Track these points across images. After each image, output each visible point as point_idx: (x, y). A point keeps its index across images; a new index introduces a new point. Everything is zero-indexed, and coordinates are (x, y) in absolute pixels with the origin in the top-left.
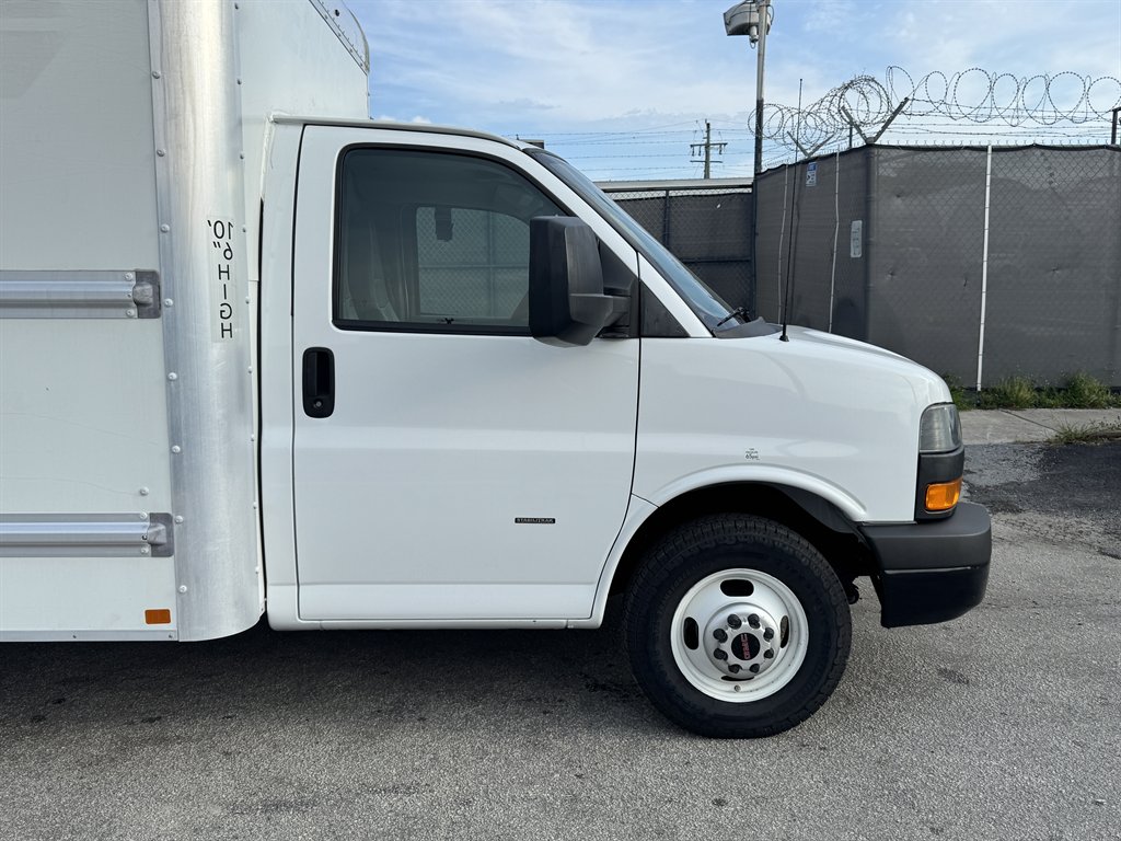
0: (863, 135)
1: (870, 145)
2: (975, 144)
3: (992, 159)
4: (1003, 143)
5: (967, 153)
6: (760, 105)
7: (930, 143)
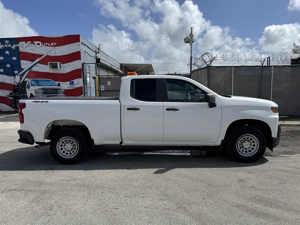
0: (206, 64)
1: (208, 66)
2: (230, 66)
3: (234, 69)
4: (236, 66)
5: (228, 67)
6: (191, 57)
7: (221, 66)
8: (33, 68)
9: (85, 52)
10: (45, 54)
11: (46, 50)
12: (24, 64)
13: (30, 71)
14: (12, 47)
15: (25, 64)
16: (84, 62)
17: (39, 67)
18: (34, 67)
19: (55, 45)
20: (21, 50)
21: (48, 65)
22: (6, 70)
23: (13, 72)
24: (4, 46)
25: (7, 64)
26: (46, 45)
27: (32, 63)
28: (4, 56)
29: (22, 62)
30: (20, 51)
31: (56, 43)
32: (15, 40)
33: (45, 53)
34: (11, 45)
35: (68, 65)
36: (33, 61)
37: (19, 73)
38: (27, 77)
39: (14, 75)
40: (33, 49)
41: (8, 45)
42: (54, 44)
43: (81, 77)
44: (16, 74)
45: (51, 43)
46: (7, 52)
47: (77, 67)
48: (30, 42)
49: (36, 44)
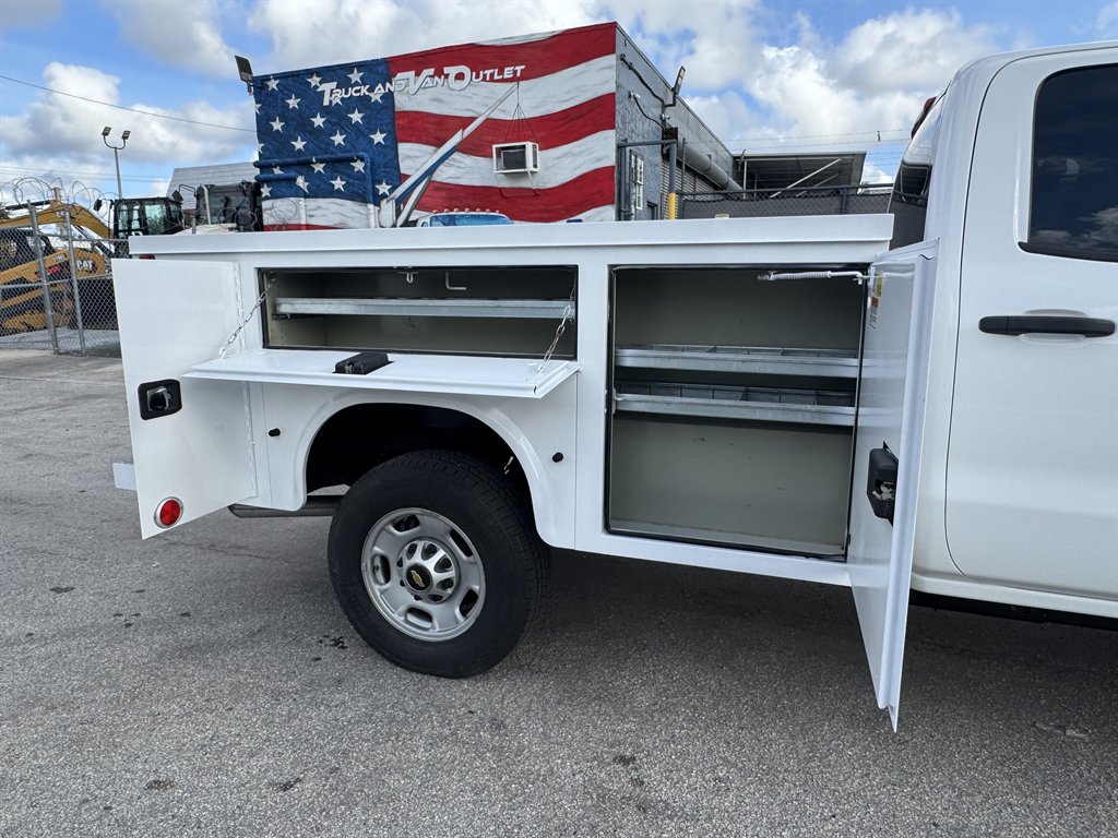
8: (437, 172)
9: (630, 96)
10: (480, 115)
11: (486, 97)
12: (409, 157)
13: (430, 182)
14: (371, 95)
15: (414, 158)
16: (626, 140)
17: (459, 167)
18: (441, 167)
19: (518, 75)
20: (403, 103)
21: (491, 156)
22: (351, 181)
23: (374, 187)
24: (346, 93)
25: (355, 161)
26: (488, 79)
27: (436, 151)
28: (346, 132)
29: (403, 148)
30: (396, 110)
31: (523, 67)
32: (380, 69)
33: (481, 110)
34: (367, 87)
35: (566, 154)
36: (439, 143)
37: (391, 191)
38: (418, 206)
39: (377, 200)
40: (442, 97)
41: (358, 88)
42: (515, 72)
43: (612, 203)
44: (384, 196)
45: (506, 69)
46: (356, 117)
47: (599, 160)
48: (431, 71)
49: (452, 77)
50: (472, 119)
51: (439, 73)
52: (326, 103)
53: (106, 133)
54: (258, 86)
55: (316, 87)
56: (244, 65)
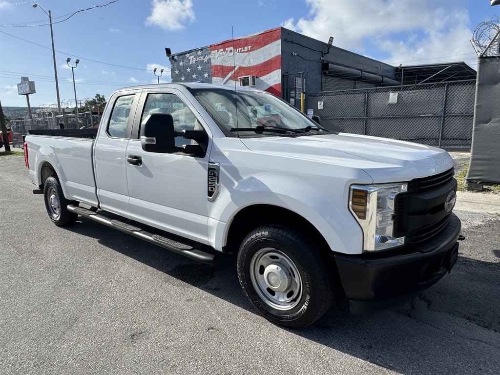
9: (292, 54)
10: (237, 65)
11: (239, 59)
12: (215, 82)
14: (204, 60)
16: (288, 73)
20: (214, 62)
21: (238, 81)
24: (197, 59)
26: (240, 52)
27: (224, 80)
28: (197, 74)
29: (214, 79)
30: (212, 65)
31: (251, 46)
34: (203, 57)
35: (265, 79)
36: (224, 76)
40: (225, 59)
41: (200, 57)
42: (248, 49)
45: (245, 48)
46: (200, 68)
47: (275, 81)
48: (222, 50)
49: (228, 52)
50: (235, 67)
51: (224, 51)
52: (191, 63)
53: (155, 71)
54: (172, 59)
55: (188, 58)
56: (168, 51)
